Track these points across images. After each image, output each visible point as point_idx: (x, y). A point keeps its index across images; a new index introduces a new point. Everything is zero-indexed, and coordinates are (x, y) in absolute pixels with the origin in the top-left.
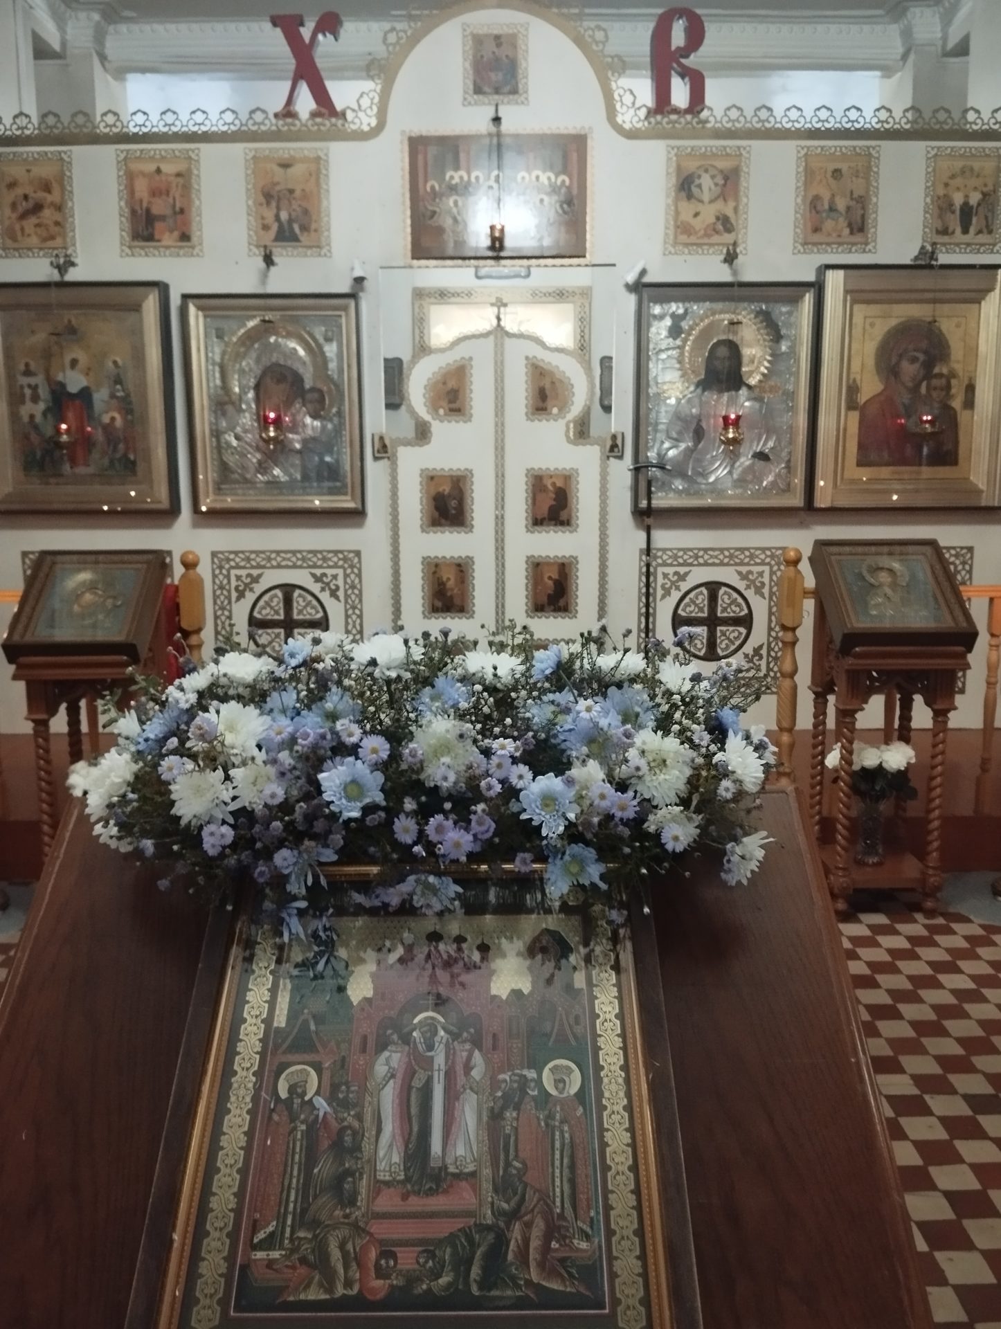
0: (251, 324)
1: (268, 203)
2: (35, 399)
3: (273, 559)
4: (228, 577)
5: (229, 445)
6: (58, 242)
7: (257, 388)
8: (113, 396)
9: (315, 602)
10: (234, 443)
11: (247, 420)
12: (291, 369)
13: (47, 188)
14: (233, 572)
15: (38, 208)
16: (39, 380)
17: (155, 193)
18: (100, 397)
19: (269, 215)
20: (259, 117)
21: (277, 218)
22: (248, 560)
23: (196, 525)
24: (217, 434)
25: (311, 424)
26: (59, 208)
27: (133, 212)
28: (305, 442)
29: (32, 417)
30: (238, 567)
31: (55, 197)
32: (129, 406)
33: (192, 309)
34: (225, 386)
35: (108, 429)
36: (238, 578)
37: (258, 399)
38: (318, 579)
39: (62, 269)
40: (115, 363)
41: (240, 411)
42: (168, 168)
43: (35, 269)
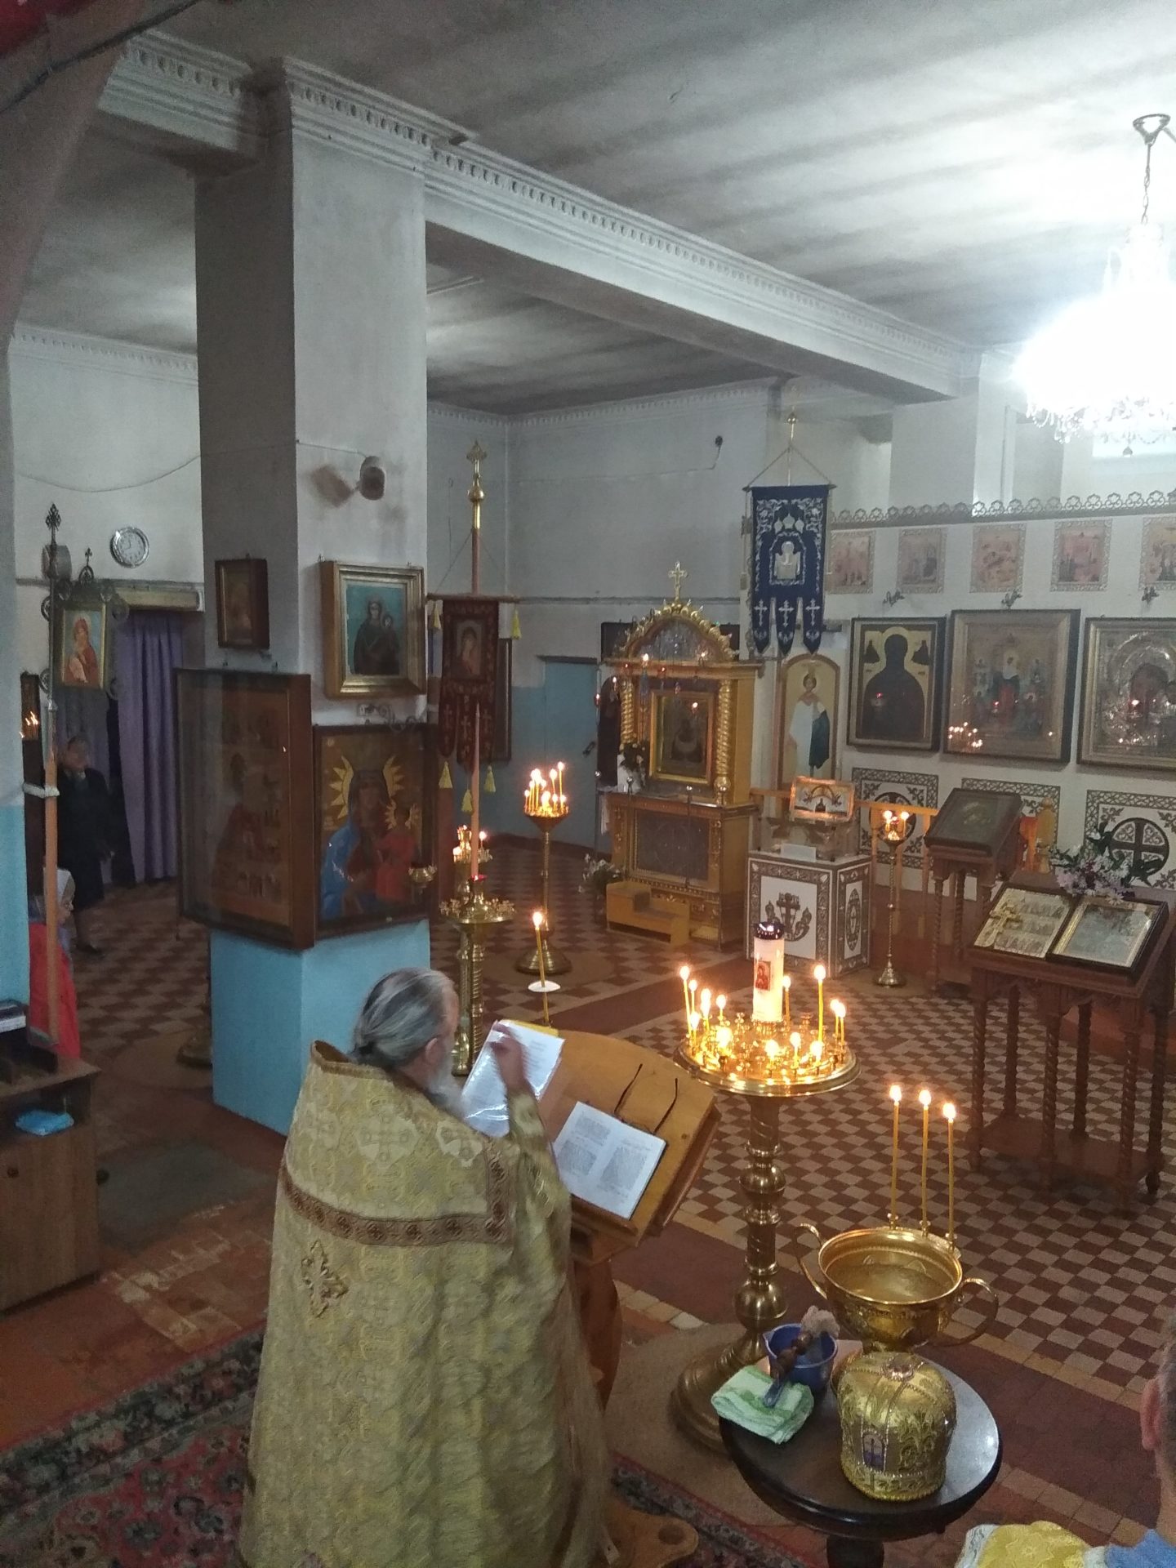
0: (1132, 637)
1: (1156, 555)
3: (1131, 799)
4: (1097, 808)
5: (1107, 718)
6: (1012, 581)
7: (1132, 680)
8: (1032, 682)
9: (1159, 834)
10: (1112, 716)
11: (1123, 702)
12: (1160, 669)
13: (1008, 549)
14: (1101, 806)
15: (1000, 561)
16: (988, 670)
17: (1078, 550)
18: (1024, 683)
20: (1156, 497)
21: (1162, 564)
22: (1113, 798)
23: (1079, 771)
24: (1100, 709)
26: (1016, 561)
27: (1062, 563)
28: (1162, 719)
29: (980, 693)
30: (1105, 802)
31: (1013, 554)
32: (1043, 689)
33: (1092, 628)
34: (1110, 680)
35: (1027, 703)
36: (1104, 810)
37: (1132, 688)
38: (1164, 817)
39: (1009, 602)
40: (1037, 661)
41: (1118, 695)
42: (1089, 534)
43: (993, 600)
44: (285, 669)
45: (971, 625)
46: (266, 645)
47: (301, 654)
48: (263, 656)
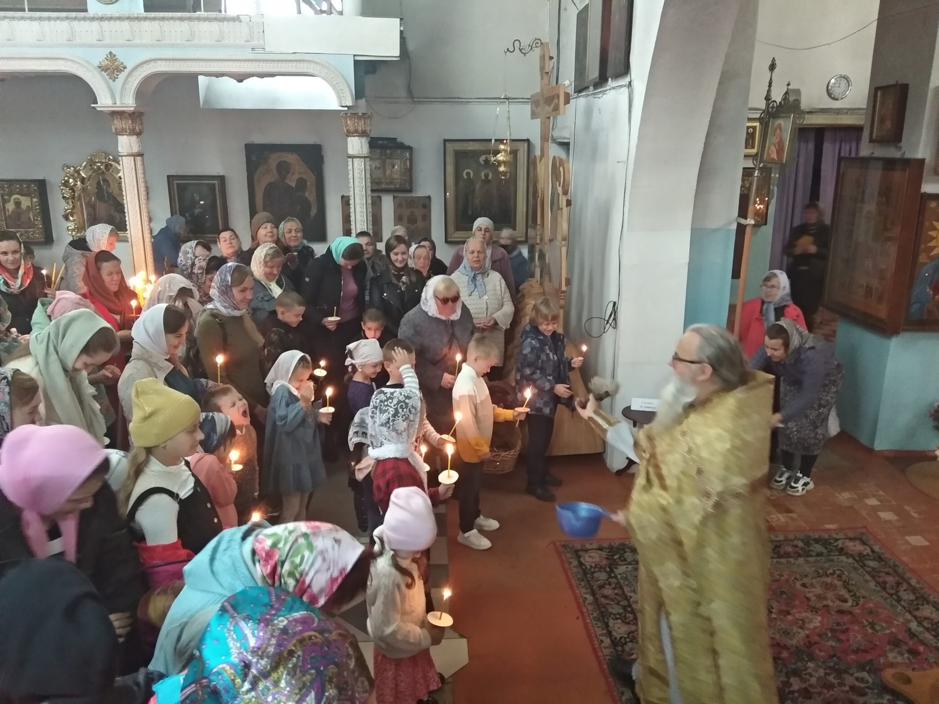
44: (908, 155)
46: (900, 141)
47: (922, 145)
48: (896, 147)
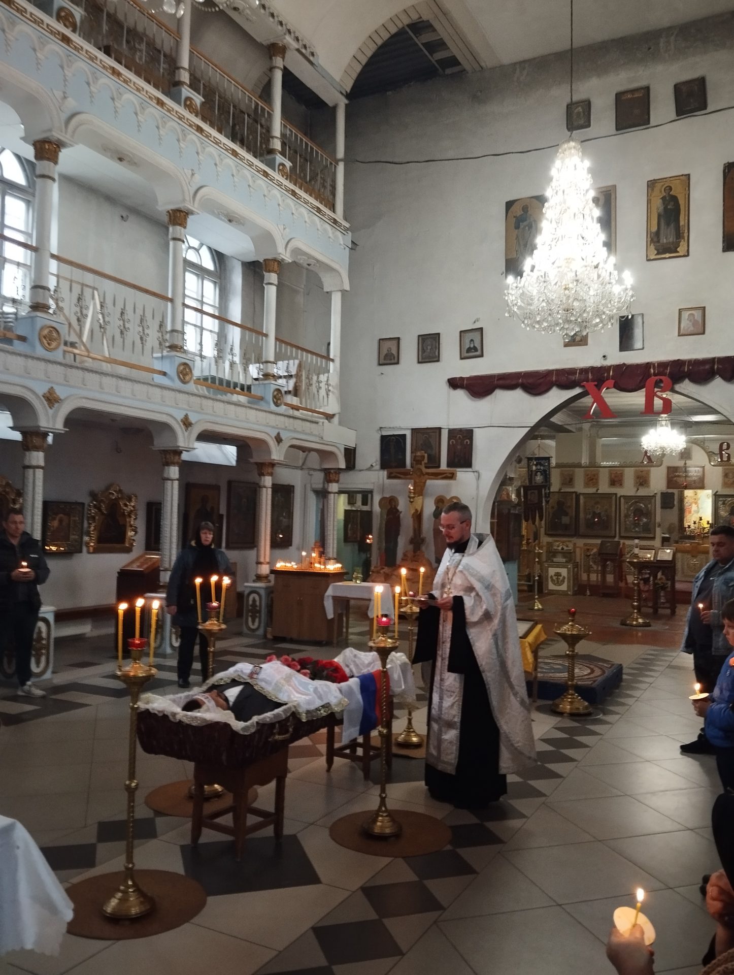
2: (590, 514)
6: (596, 485)
7: (634, 513)
8: (605, 514)
10: (628, 523)
11: (631, 519)
12: (641, 509)
13: (595, 476)
15: (592, 479)
17: (616, 477)
18: (603, 514)
19: (638, 480)
21: (640, 481)
25: (645, 520)
26: (597, 479)
27: (611, 480)
28: (643, 523)
33: (622, 499)
35: (603, 520)
37: (634, 515)
39: (597, 491)
40: (606, 508)
42: (618, 472)
43: (592, 490)
45: (585, 498)
